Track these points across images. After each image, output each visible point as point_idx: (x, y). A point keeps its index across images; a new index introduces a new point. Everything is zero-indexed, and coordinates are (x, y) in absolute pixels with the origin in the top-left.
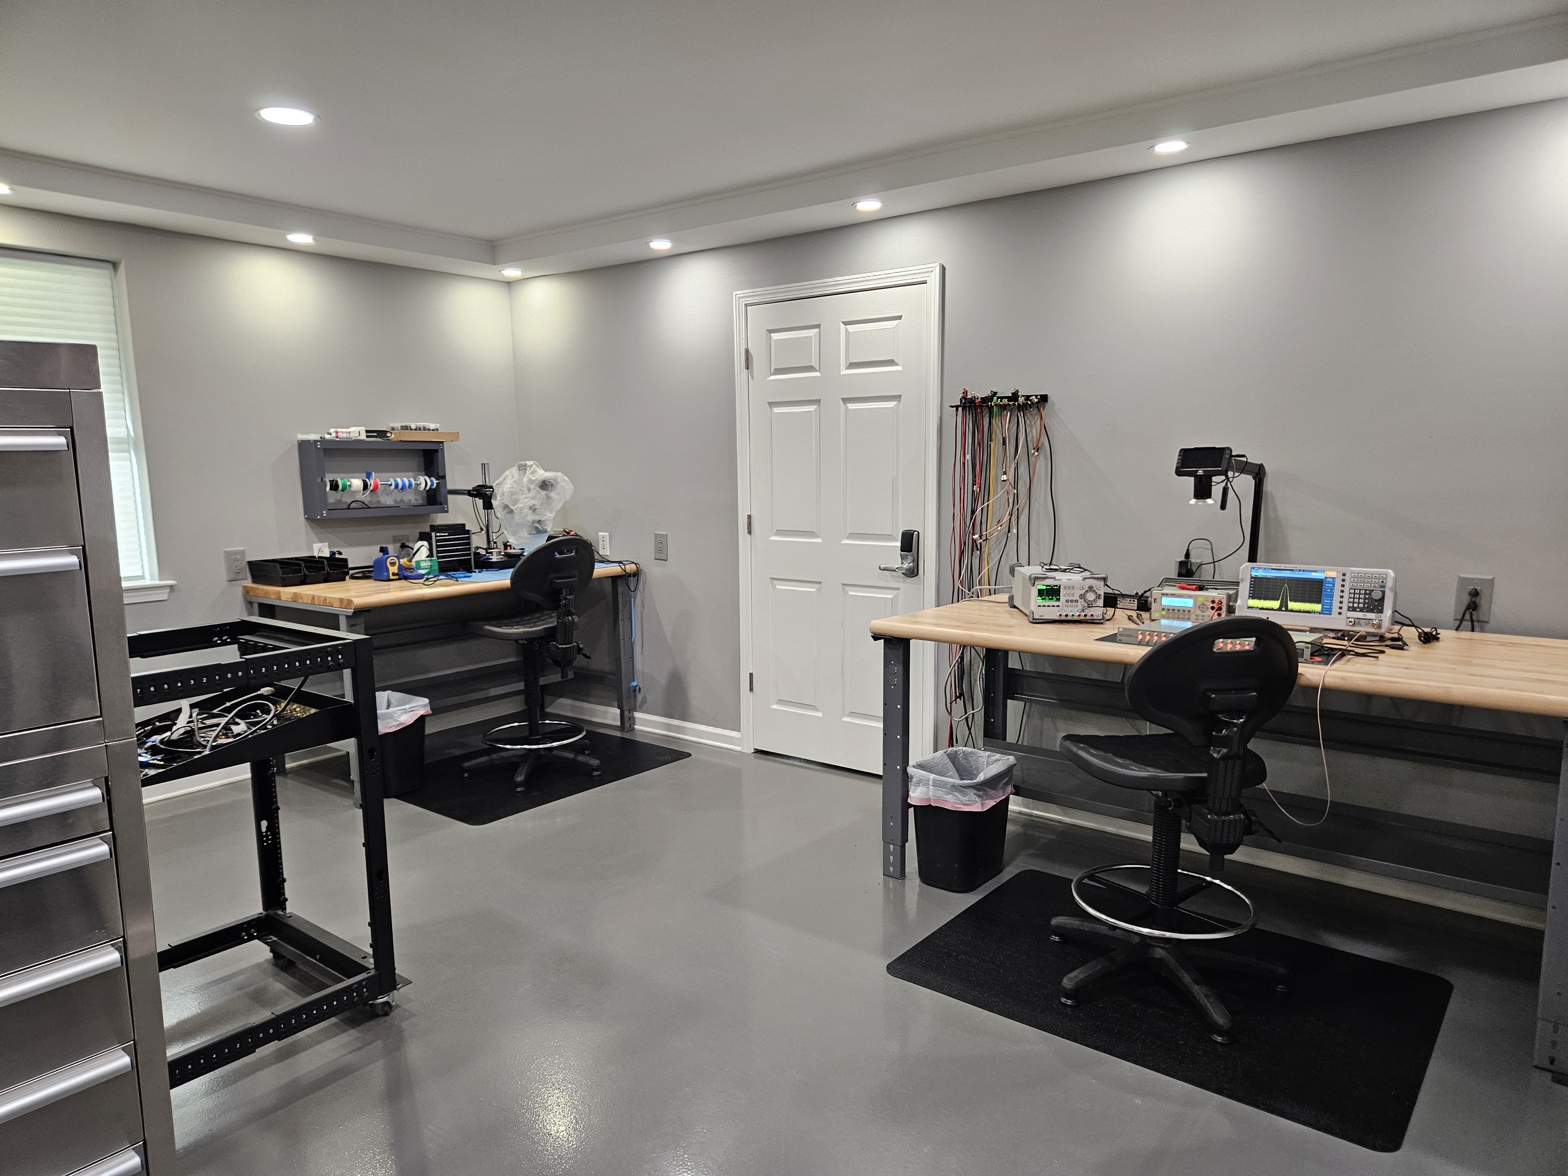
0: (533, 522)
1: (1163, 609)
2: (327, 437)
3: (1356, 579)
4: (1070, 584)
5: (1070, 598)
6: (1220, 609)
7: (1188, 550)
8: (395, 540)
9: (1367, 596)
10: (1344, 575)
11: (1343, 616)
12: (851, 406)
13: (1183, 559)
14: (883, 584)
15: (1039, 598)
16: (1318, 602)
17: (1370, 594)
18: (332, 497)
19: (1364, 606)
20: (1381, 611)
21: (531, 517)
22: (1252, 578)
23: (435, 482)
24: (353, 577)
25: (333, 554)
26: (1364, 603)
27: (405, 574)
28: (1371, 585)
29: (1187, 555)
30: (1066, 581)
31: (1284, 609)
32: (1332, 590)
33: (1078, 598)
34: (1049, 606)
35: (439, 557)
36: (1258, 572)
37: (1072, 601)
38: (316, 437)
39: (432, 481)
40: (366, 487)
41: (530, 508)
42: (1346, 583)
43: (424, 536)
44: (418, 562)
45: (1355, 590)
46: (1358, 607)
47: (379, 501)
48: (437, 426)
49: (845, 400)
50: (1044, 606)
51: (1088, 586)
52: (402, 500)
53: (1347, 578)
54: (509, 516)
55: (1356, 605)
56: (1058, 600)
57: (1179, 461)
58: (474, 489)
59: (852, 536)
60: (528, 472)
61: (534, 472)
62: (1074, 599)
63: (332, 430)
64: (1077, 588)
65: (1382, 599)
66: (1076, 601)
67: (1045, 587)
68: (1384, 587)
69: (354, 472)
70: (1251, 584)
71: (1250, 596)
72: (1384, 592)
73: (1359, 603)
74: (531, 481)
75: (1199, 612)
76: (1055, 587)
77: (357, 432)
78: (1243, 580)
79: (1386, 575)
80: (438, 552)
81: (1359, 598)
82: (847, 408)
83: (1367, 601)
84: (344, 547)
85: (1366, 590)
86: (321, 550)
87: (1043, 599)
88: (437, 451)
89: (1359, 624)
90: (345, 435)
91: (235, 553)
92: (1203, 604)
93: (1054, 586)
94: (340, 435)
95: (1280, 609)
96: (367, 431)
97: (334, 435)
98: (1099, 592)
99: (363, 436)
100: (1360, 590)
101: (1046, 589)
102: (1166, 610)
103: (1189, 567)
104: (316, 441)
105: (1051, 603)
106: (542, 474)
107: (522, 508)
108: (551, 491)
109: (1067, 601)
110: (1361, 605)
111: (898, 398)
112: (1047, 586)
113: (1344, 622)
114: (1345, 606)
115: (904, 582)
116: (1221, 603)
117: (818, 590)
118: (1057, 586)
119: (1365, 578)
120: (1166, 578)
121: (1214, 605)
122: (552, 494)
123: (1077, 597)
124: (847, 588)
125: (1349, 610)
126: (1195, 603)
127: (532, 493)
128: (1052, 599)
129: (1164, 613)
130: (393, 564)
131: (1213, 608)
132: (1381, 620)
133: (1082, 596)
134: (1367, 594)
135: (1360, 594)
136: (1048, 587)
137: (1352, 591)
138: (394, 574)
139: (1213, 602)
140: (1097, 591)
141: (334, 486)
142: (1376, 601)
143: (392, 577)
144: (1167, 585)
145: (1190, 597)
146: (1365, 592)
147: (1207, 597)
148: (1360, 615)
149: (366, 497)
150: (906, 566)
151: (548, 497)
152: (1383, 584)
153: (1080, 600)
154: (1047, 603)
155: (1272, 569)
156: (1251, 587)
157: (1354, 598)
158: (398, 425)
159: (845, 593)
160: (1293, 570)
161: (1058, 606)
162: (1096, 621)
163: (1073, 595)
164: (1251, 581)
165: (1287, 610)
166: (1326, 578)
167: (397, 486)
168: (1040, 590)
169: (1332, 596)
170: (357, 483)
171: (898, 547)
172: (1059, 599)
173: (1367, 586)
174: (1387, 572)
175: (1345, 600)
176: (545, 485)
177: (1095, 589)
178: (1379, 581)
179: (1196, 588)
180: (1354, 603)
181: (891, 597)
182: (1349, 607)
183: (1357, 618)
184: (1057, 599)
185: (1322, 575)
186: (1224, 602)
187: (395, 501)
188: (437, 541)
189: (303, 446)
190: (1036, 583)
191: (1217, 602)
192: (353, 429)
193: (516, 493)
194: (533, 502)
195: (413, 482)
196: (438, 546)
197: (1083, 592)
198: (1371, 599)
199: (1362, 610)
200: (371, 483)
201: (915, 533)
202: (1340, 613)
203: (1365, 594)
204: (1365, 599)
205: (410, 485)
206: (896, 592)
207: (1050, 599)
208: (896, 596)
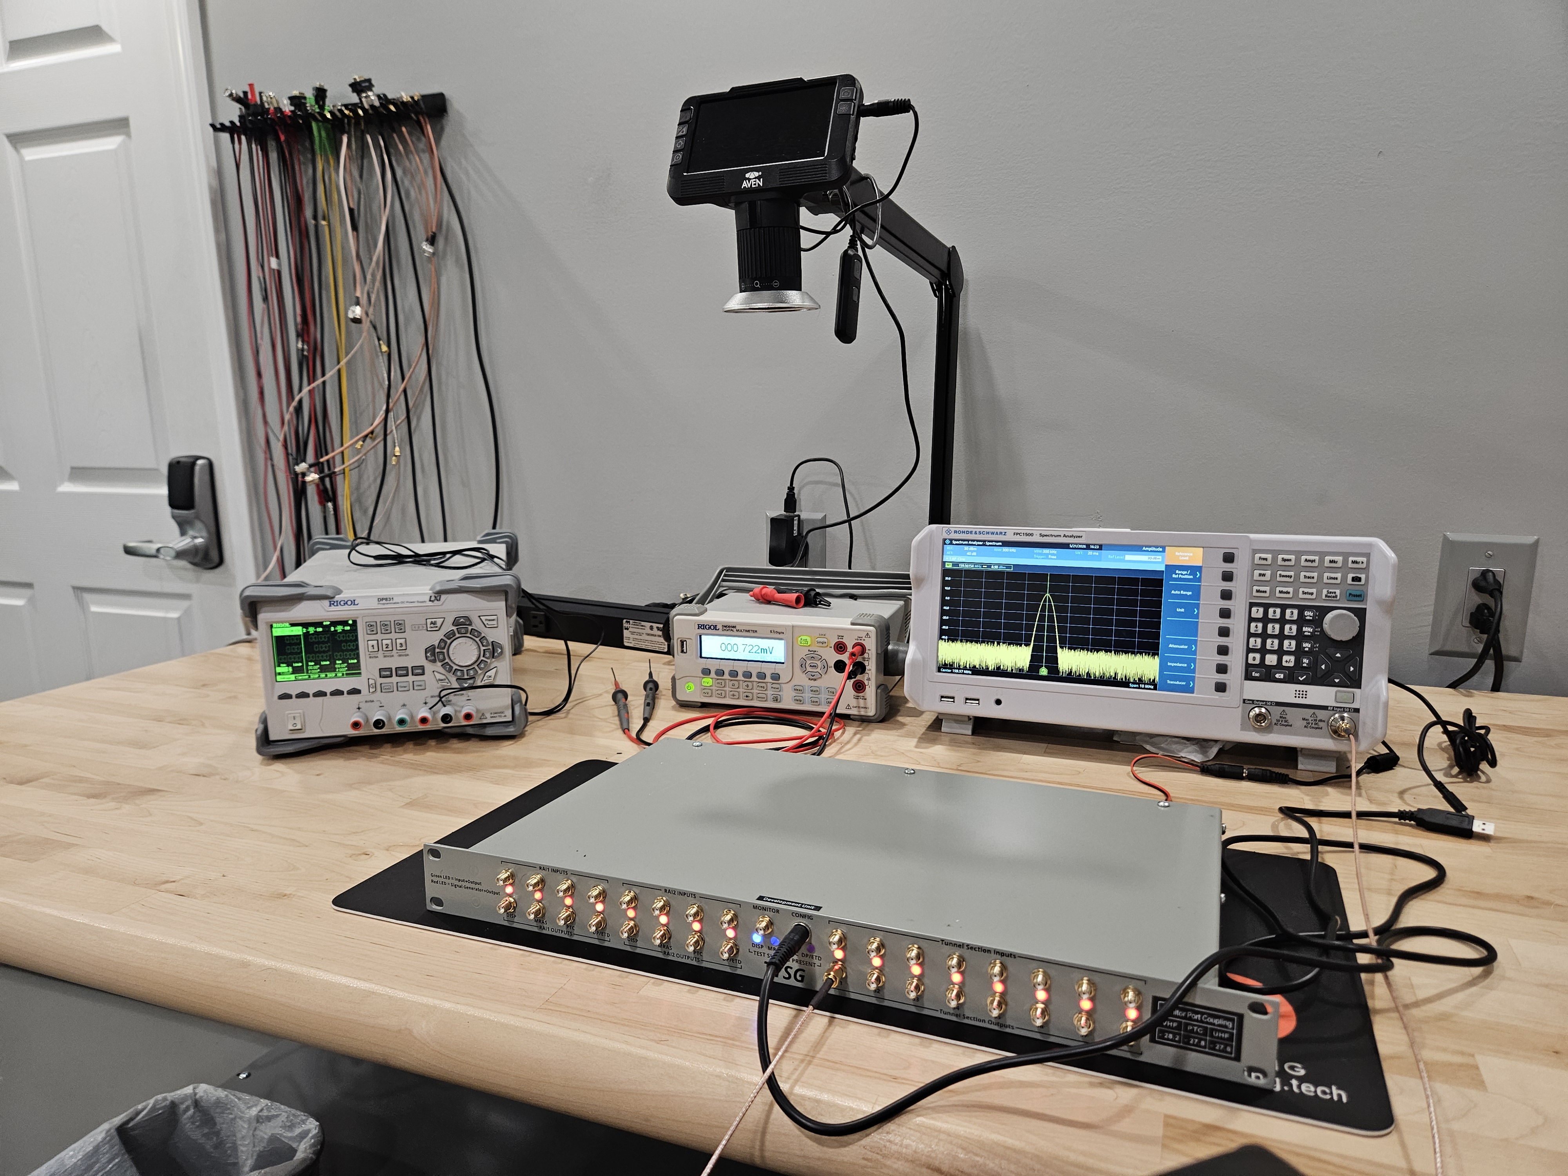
1: (706, 672)
3: (1268, 573)
4: (389, 613)
5: (394, 662)
6: (860, 668)
7: (791, 489)
9: (1307, 630)
10: (1229, 558)
11: (1231, 697)
12: (31, 154)
13: (779, 511)
14: (154, 586)
15: (283, 668)
16: (1150, 647)
17: (1317, 622)
19: (1298, 662)
20: (1355, 682)
22: (946, 572)
26: (1299, 653)
28: (1319, 593)
29: (791, 502)
30: (374, 604)
31: (1044, 671)
32: (1192, 610)
33: (422, 661)
34: (320, 694)
36: (964, 554)
37: (403, 672)
42: (1238, 587)
45: (1266, 607)
46: (1279, 666)
49: (18, 139)
50: (303, 695)
51: (450, 620)
53: (1240, 567)
55: (1271, 659)
56: (354, 670)
57: (681, 142)
59: (79, 473)
62: (408, 663)
64: (416, 628)
65: (1358, 641)
66: (419, 671)
67: (298, 631)
68: (1360, 597)
70: (944, 593)
71: (942, 633)
72: (1361, 614)
73: (1280, 652)
75: (801, 679)
76: (339, 628)
78: (920, 581)
79: (1368, 555)
81: (1281, 637)
82: (22, 159)
83: (1307, 646)
85: (1302, 609)
87: (296, 671)
89: (1284, 723)
92: (813, 655)
93: (334, 623)
95: (1031, 673)
98: (492, 635)
100: (1284, 607)
101: (306, 635)
102: (713, 674)
103: (795, 533)
105: (329, 683)
109: (386, 673)
110: (1289, 661)
111: (120, 125)
112: (305, 625)
113: (1237, 714)
114: (1236, 661)
115: (198, 581)
116: (863, 650)
117: (31, 600)
118: (344, 623)
119: (1297, 567)
120: (728, 569)
121: (845, 657)
123: (417, 658)
124: (87, 596)
125: (1248, 677)
126: (791, 650)
128: (332, 668)
129: (708, 681)
131: (840, 666)
132: (1357, 710)
133: (434, 653)
134: (1309, 623)
135: (1282, 621)
136: (311, 630)
137: (1258, 613)
139: (840, 647)
140: (485, 632)
142: (1339, 645)
144: (730, 588)
145: (775, 633)
146: (1301, 615)
147: (822, 632)
148: (1286, 692)
150: (184, 543)
152: (1356, 588)
153: (429, 667)
154: (315, 682)
155: (1006, 544)
156: (943, 602)
157: (1264, 636)
159: (83, 606)
160: (1065, 546)
161: (355, 691)
162: (489, 732)
163: (404, 647)
164: (944, 583)
165: (1055, 675)
166: (1171, 568)
168: (281, 642)
169: (1193, 629)
171: (161, 496)
172: (357, 666)
173: (1309, 595)
174: (1370, 545)
175: (1237, 642)
177: (477, 624)
178: (1344, 578)
179: (798, 600)
180: (1263, 651)
181: (174, 615)
182: (1248, 666)
183: (1278, 704)
184: (350, 667)
185: (1159, 558)
186: (871, 645)
190: (263, 617)
191: (850, 649)
197: (435, 638)
198: (1322, 638)
199: (1291, 678)
201: (200, 462)
202: (1221, 688)
203: (1301, 621)
204: (1300, 637)
206: (185, 604)
207: (323, 669)
208: (187, 612)
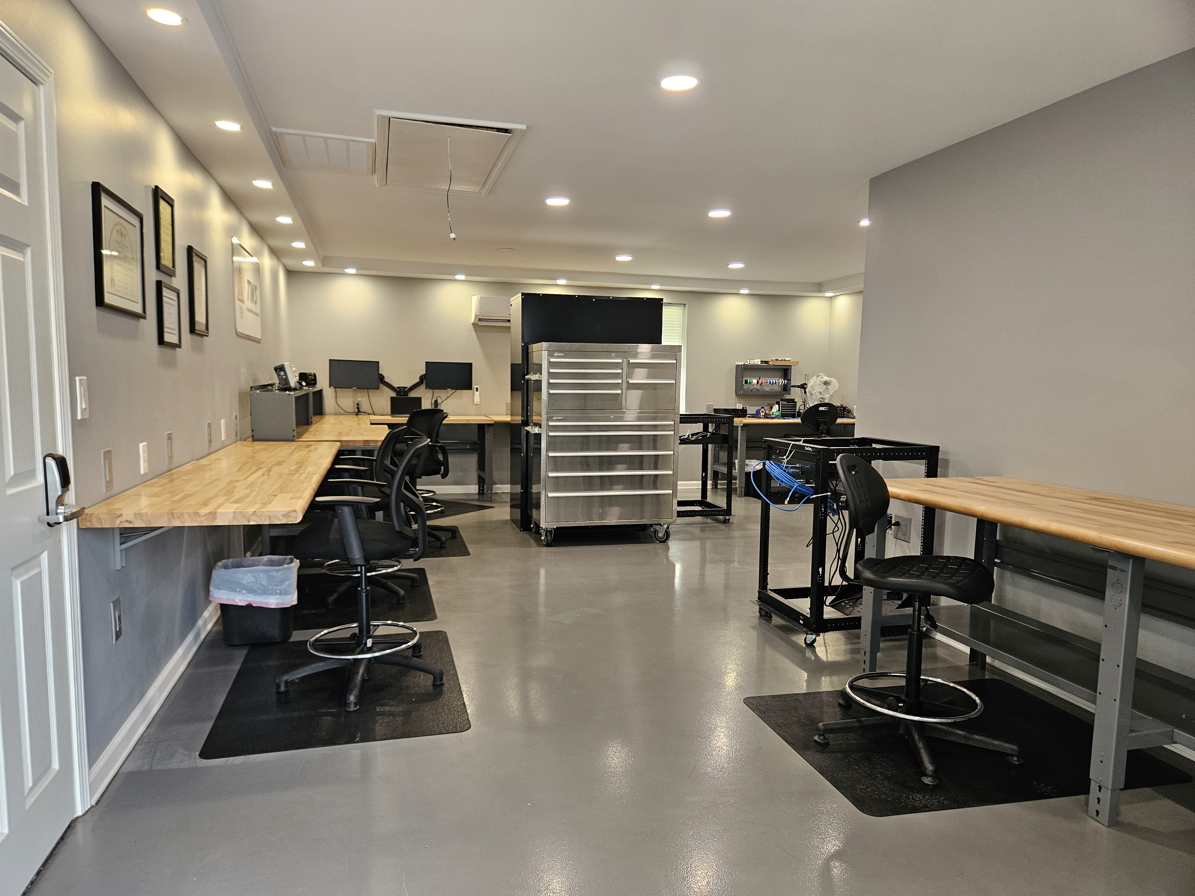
0: (820, 398)
2: (746, 363)
8: (768, 405)
18: (746, 387)
21: (819, 396)
23: (786, 382)
24: (749, 417)
25: (743, 408)
27: (766, 416)
35: (782, 412)
38: (742, 363)
39: (785, 381)
40: (758, 383)
41: (819, 392)
43: (778, 403)
44: (773, 413)
47: (764, 389)
48: (789, 359)
52: (773, 389)
54: (811, 396)
58: (801, 385)
60: (820, 377)
61: (822, 378)
63: (748, 361)
69: (754, 377)
74: (820, 381)
77: (758, 362)
80: (782, 409)
84: (748, 406)
86: (739, 406)
88: (788, 369)
90: (753, 363)
91: (710, 405)
94: (751, 363)
96: (761, 361)
97: (749, 362)
99: (759, 363)
104: (742, 365)
106: (826, 378)
107: (816, 392)
108: (829, 386)
122: (829, 387)
127: (820, 386)
130: (762, 412)
138: (762, 416)
141: (746, 382)
143: (761, 417)
149: (758, 387)
151: (827, 388)
158: (774, 359)
167: (770, 383)
170: (755, 381)
176: (826, 383)
187: (770, 389)
188: (782, 405)
189: (737, 366)
192: (755, 360)
193: (814, 386)
194: (820, 390)
195: (777, 382)
196: (782, 407)
200: (760, 381)
205: (776, 383)
